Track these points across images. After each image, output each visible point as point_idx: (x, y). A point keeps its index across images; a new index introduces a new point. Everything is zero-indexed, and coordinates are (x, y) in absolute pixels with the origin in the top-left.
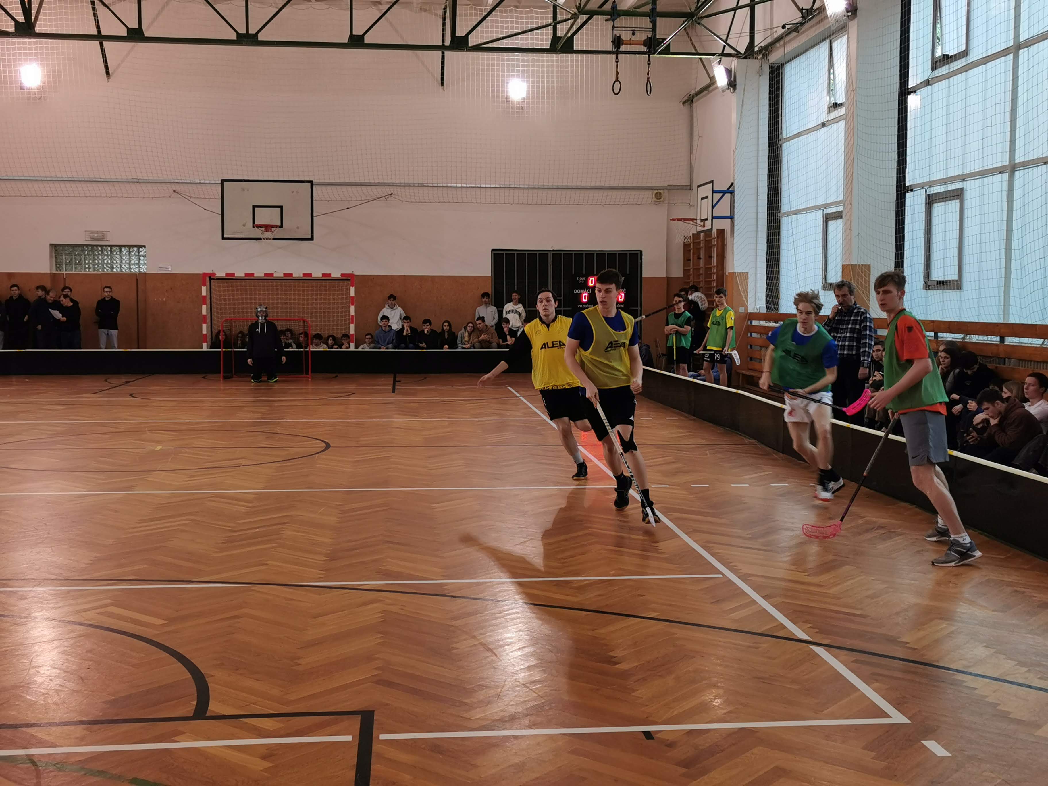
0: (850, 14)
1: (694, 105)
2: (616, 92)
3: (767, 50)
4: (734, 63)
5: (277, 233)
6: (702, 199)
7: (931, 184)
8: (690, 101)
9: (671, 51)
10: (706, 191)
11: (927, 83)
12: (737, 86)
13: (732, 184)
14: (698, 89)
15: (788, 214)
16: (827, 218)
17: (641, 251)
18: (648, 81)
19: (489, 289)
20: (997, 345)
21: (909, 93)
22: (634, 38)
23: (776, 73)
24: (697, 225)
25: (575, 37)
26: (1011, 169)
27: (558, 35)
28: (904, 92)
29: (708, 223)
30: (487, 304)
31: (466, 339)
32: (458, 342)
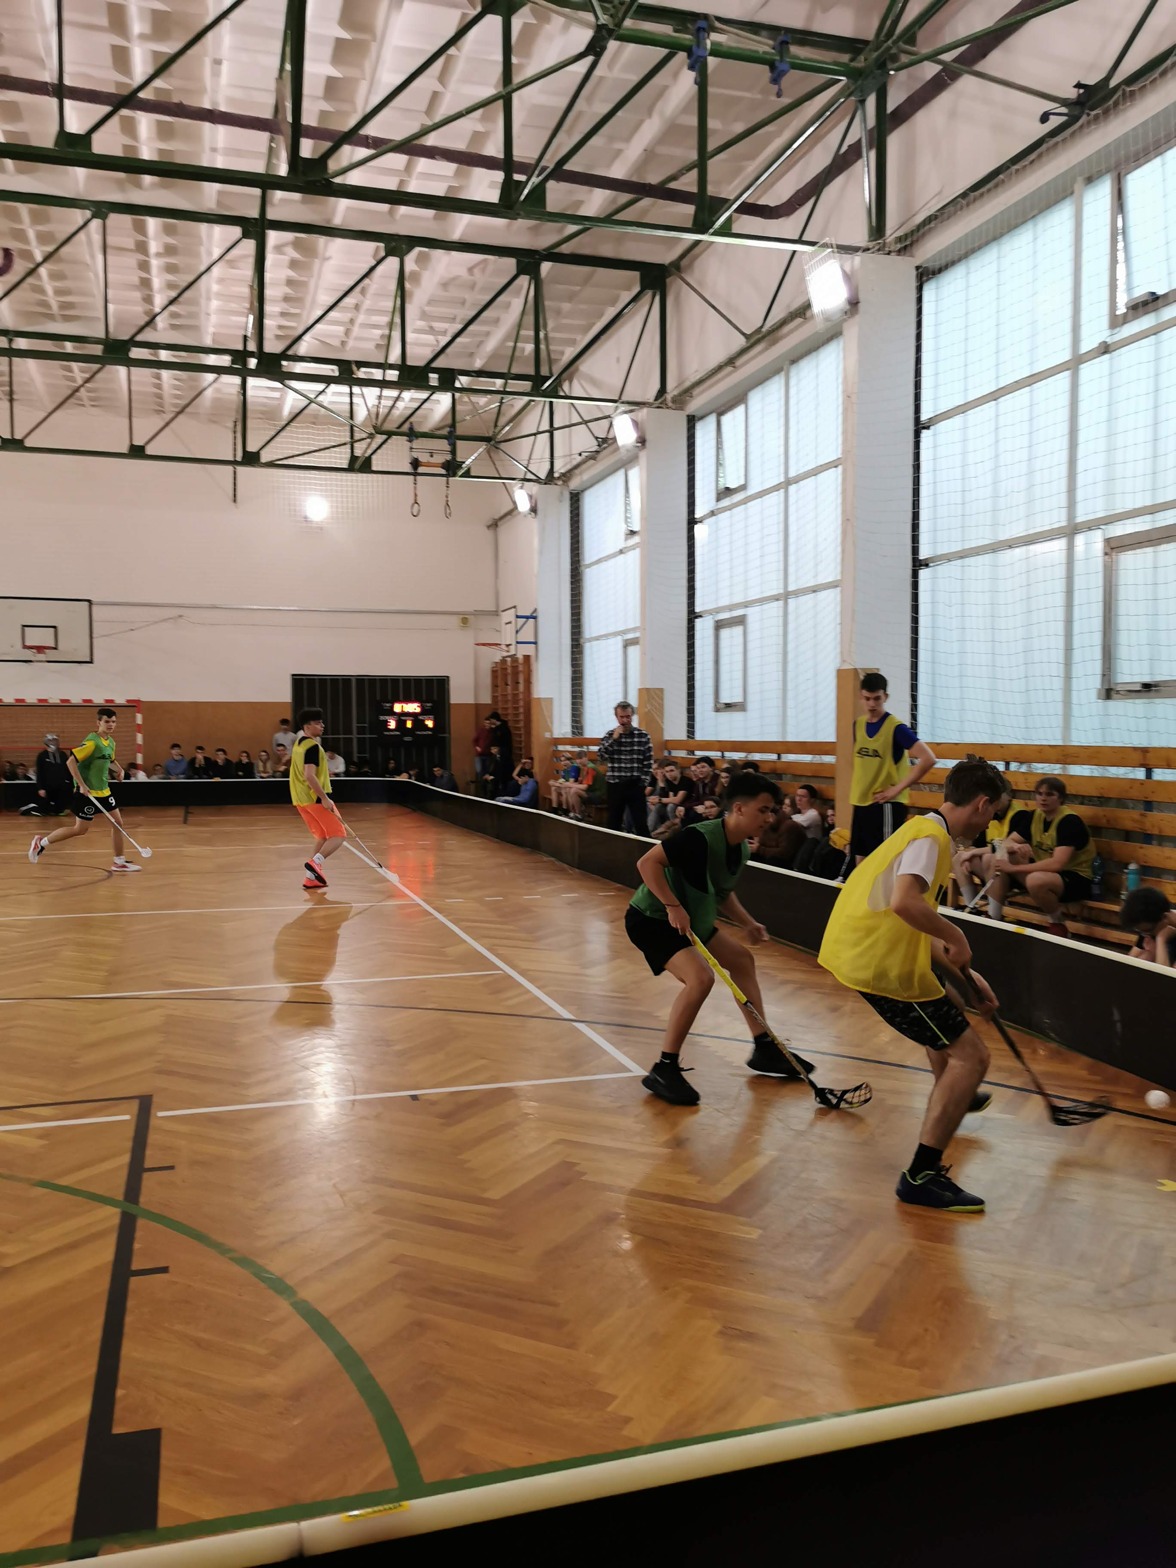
0: (639, 445)
1: (499, 529)
2: (415, 514)
3: (566, 476)
4: (534, 488)
5: (51, 655)
6: (507, 623)
7: (718, 610)
8: (494, 525)
9: (472, 474)
10: (509, 615)
11: (712, 513)
12: (539, 512)
13: (535, 610)
14: (502, 514)
15: (590, 640)
16: (627, 644)
17: (448, 677)
18: (447, 504)
19: (289, 716)
20: (775, 762)
21: (696, 523)
22: (432, 460)
23: (576, 499)
24: (502, 650)
25: (374, 457)
26: (785, 596)
27: (356, 454)
28: (692, 522)
29: (512, 648)
30: (286, 731)
31: (261, 769)
32: (256, 772)
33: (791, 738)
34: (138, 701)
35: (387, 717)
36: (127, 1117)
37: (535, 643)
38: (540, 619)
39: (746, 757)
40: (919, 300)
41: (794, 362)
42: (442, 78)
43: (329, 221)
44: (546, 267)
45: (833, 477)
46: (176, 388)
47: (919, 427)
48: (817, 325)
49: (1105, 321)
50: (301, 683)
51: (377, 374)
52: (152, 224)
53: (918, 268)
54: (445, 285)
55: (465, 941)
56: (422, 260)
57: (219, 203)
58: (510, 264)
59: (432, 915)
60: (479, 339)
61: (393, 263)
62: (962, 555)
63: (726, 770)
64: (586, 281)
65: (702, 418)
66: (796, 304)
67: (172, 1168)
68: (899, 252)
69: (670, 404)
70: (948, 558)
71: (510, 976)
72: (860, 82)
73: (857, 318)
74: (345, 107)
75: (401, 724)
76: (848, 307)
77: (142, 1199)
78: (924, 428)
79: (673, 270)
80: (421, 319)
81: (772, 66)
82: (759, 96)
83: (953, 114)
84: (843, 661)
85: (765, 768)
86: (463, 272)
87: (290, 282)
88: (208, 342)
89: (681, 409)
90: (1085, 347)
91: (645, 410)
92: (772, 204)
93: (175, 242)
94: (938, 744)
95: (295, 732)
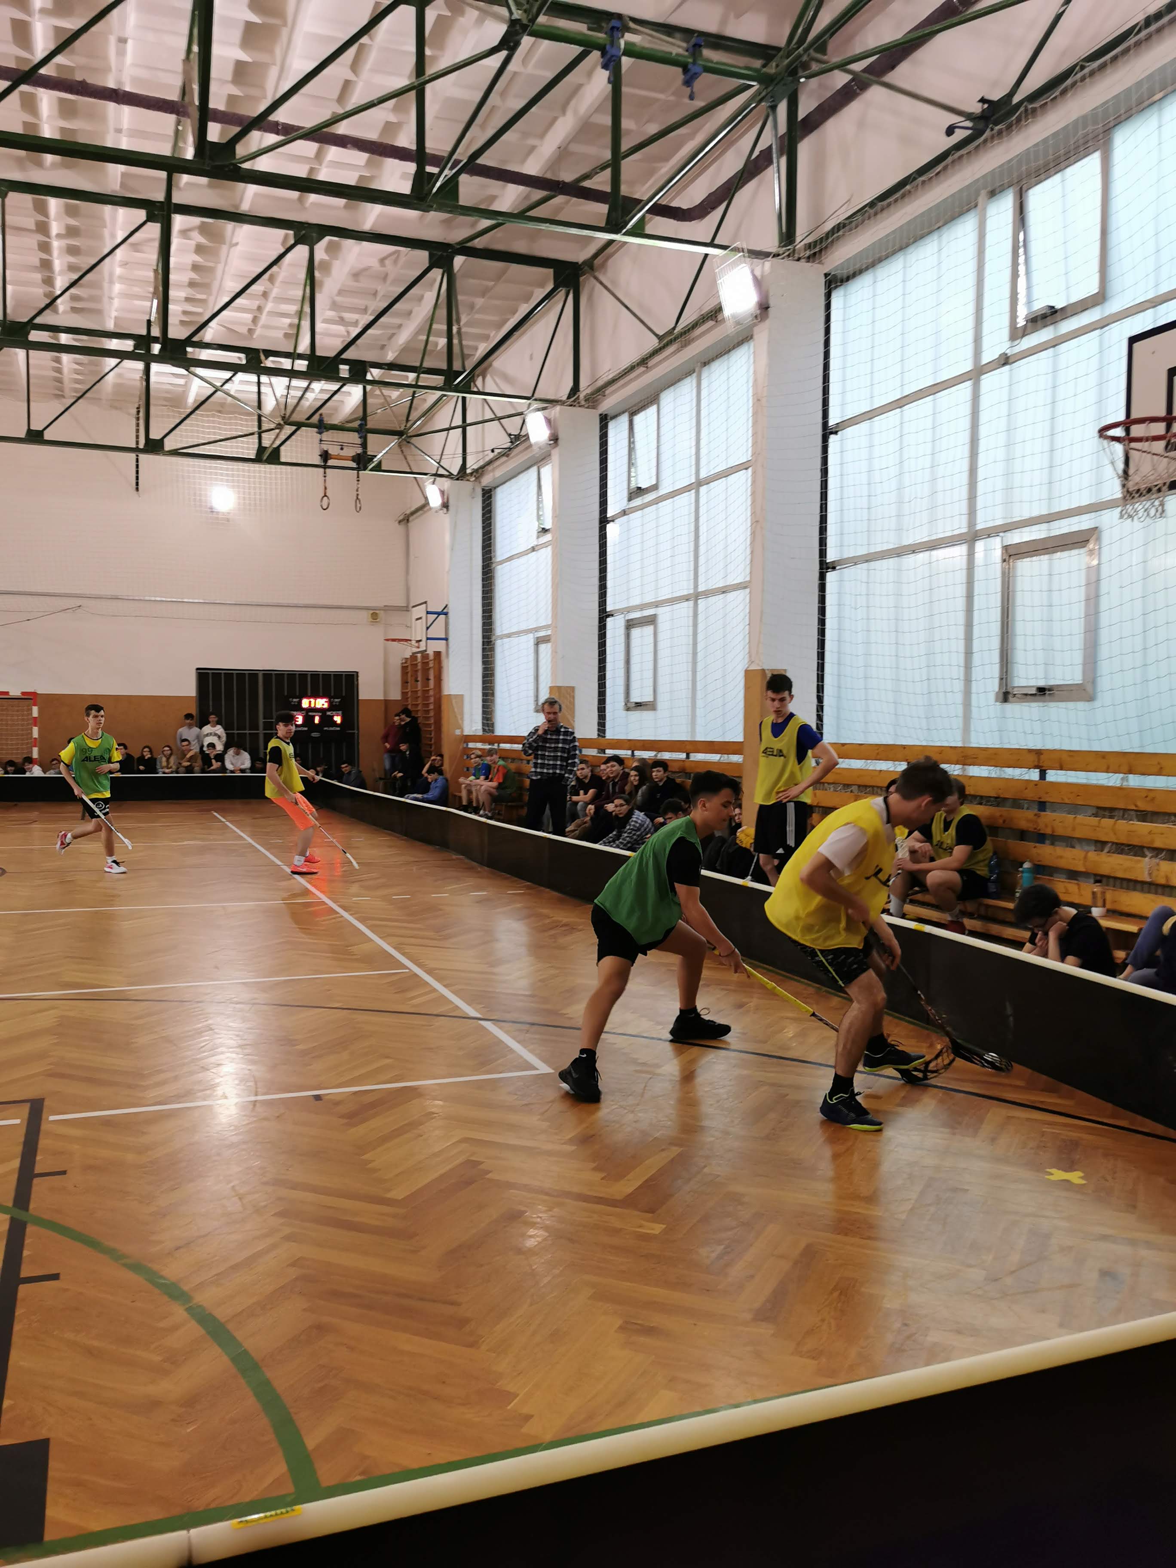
0: (552, 442)
1: (410, 524)
2: (325, 508)
3: (479, 472)
4: (446, 483)
6: (417, 619)
7: (629, 610)
8: (406, 520)
9: (383, 469)
10: (420, 611)
11: (624, 513)
12: (450, 508)
13: (446, 605)
14: (413, 509)
15: (502, 637)
16: (538, 642)
17: (357, 673)
18: (357, 498)
19: (193, 711)
20: (684, 761)
21: (608, 522)
22: (342, 453)
23: (488, 496)
24: (411, 646)
25: (282, 448)
26: (696, 597)
27: (264, 445)
28: (604, 521)
29: (423, 644)
30: (190, 726)
31: (164, 764)
32: (158, 767)
33: (700, 738)
34: (34, 694)
35: (295, 713)
36: (18, 1121)
37: (446, 639)
38: (450, 615)
39: (656, 756)
40: (828, 306)
41: (705, 364)
42: (355, 66)
43: (237, 207)
44: (459, 261)
45: (743, 479)
46: (77, 372)
47: (827, 432)
48: (727, 329)
49: (1006, 333)
50: (205, 677)
51: (286, 363)
52: (55, 204)
53: (826, 275)
54: (356, 275)
55: (372, 940)
56: (332, 249)
57: (123, 185)
58: (422, 257)
59: (338, 913)
60: (391, 332)
61: (302, 251)
62: (868, 558)
63: (636, 769)
64: (498, 277)
65: (614, 417)
66: (707, 308)
67: (64, 1173)
68: (809, 259)
69: (583, 403)
70: (855, 561)
71: (416, 975)
72: (770, 88)
73: (767, 323)
74: (253, 92)
75: (308, 720)
76: (758, 312)
77: (32, 1206)
78: (832, 433)
79: (586, 268)
80: (330, 309)
81: (685, 69)
82: (672, 98)
83: (861, 124)
84: (751, 662)
85: (673, 767)
86: (374, 263)
87: (195, 267)
88: (110, 326)
89: (594, 407)
90: (986, 358)
91: (558, 408)
92: (685, 207)
93: (77, 224)
94: (843, 745)
95: (201, 728)
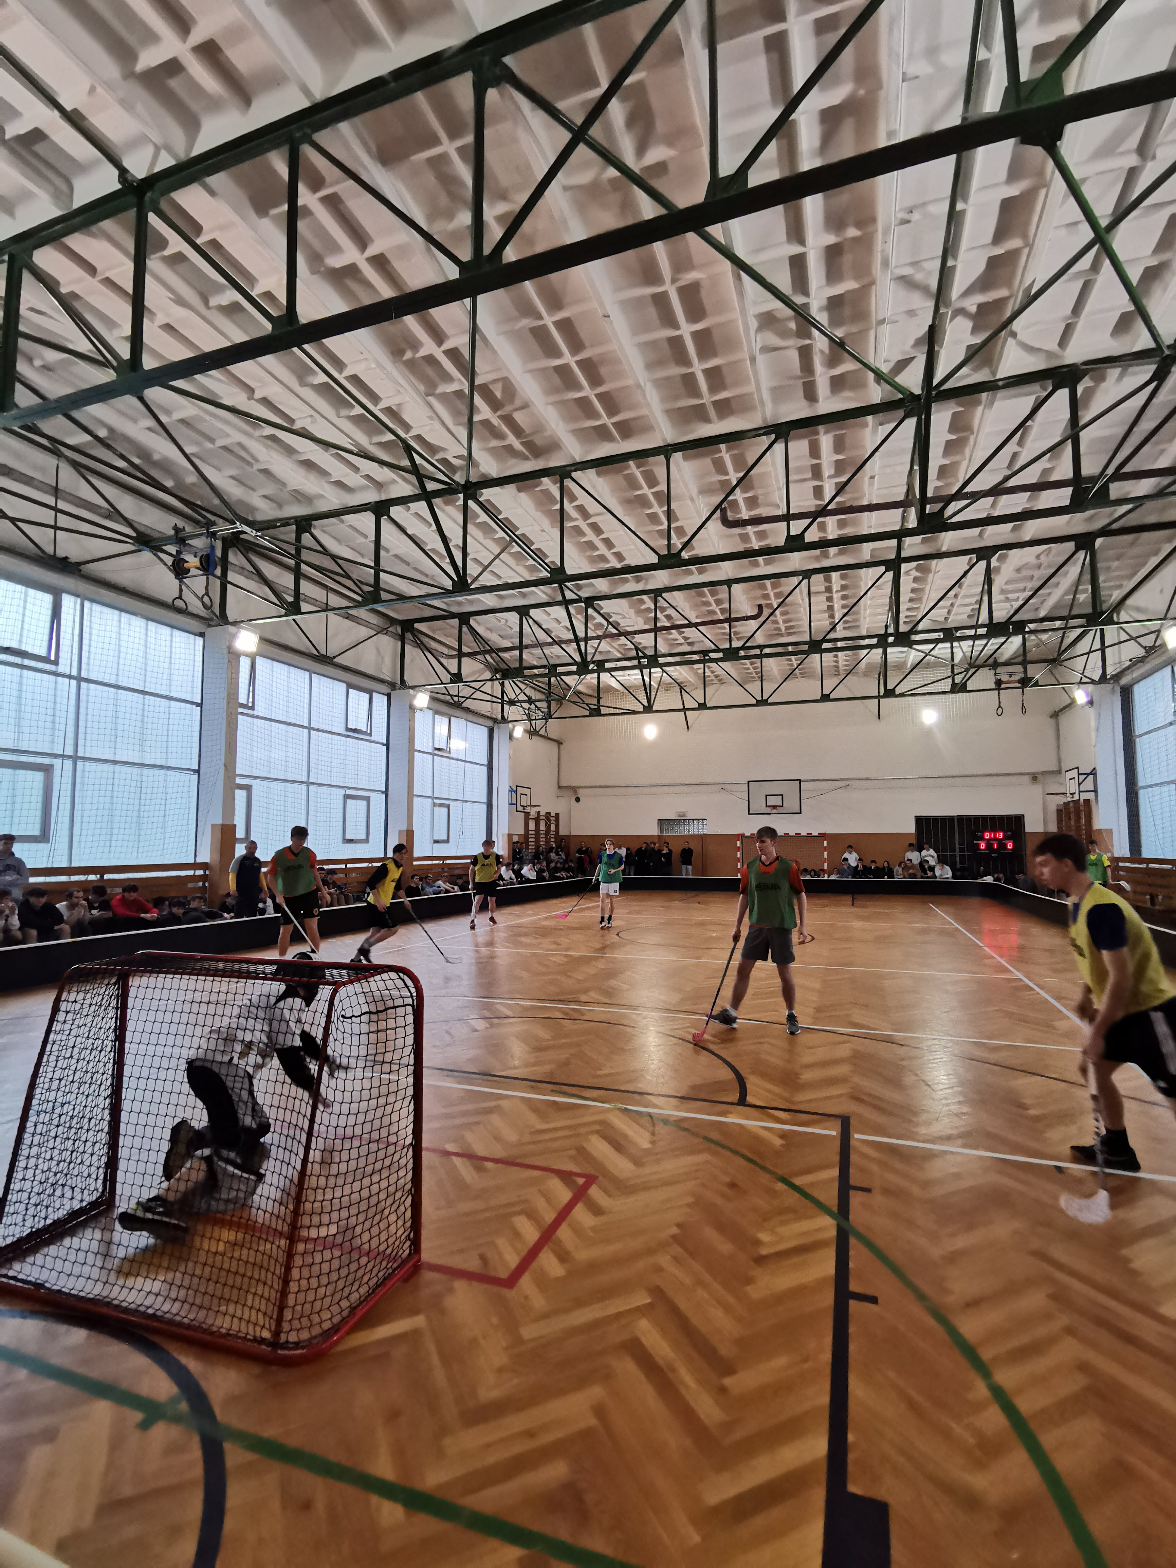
1: (1059, 717)
2: (1000, 714)
3: (1117, 677)
4: (1090, 687)
5: (780, 810)
6: (1070, 779)
8: (1055, 715)
10: (1074, 773)
12: (1094, 703)
13: (1094, 769)
14: (1062, 707)
15: (1143, 788)
17: (1023, 815)
18: (1023, 706)
19: (914, 841)
22: (1011, 679)
23: (1126, 691)
24: (1067, 797)
27: (956, 682)
29: (1076, 795)
30: (913, 850)
31: (897, 873)
32: (894, 875)
34: (825, 834)
35: (979, 842)
36: (834, 1134)
37: (1095, 791)
38: (1098, 774)
43: (940, 549)
44: (1099, 541)
46: (847, 660)
50: (921, 821)
52: (835, 575)
54: (1018, 570)
55: (1068, 1018)
58: (1069, 546)
59: (1035, 991)
60: (1045, 599)
67: (870, 1190)
74: (952, 481)
75: (989, 846)
77: (851, 1216)
80: (1002, 594)
86: (1031, 559)
87: (913, 591)
93: (847, 583)
95: (920, 851)
